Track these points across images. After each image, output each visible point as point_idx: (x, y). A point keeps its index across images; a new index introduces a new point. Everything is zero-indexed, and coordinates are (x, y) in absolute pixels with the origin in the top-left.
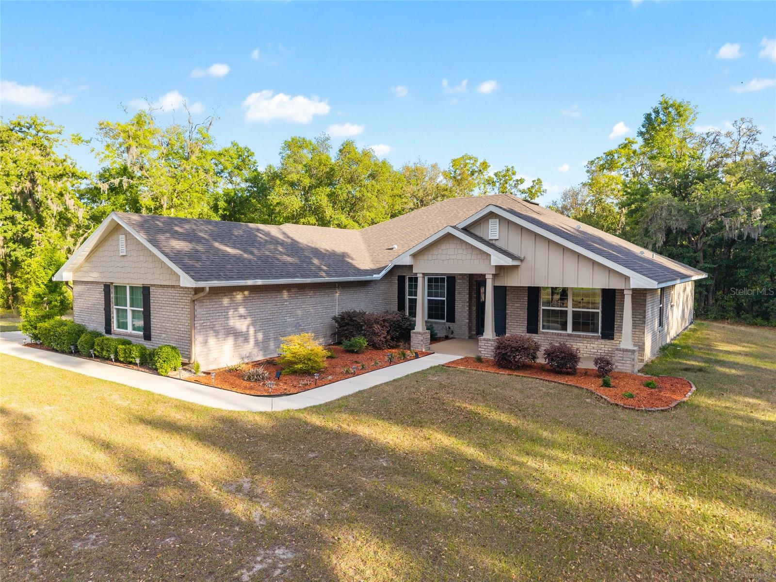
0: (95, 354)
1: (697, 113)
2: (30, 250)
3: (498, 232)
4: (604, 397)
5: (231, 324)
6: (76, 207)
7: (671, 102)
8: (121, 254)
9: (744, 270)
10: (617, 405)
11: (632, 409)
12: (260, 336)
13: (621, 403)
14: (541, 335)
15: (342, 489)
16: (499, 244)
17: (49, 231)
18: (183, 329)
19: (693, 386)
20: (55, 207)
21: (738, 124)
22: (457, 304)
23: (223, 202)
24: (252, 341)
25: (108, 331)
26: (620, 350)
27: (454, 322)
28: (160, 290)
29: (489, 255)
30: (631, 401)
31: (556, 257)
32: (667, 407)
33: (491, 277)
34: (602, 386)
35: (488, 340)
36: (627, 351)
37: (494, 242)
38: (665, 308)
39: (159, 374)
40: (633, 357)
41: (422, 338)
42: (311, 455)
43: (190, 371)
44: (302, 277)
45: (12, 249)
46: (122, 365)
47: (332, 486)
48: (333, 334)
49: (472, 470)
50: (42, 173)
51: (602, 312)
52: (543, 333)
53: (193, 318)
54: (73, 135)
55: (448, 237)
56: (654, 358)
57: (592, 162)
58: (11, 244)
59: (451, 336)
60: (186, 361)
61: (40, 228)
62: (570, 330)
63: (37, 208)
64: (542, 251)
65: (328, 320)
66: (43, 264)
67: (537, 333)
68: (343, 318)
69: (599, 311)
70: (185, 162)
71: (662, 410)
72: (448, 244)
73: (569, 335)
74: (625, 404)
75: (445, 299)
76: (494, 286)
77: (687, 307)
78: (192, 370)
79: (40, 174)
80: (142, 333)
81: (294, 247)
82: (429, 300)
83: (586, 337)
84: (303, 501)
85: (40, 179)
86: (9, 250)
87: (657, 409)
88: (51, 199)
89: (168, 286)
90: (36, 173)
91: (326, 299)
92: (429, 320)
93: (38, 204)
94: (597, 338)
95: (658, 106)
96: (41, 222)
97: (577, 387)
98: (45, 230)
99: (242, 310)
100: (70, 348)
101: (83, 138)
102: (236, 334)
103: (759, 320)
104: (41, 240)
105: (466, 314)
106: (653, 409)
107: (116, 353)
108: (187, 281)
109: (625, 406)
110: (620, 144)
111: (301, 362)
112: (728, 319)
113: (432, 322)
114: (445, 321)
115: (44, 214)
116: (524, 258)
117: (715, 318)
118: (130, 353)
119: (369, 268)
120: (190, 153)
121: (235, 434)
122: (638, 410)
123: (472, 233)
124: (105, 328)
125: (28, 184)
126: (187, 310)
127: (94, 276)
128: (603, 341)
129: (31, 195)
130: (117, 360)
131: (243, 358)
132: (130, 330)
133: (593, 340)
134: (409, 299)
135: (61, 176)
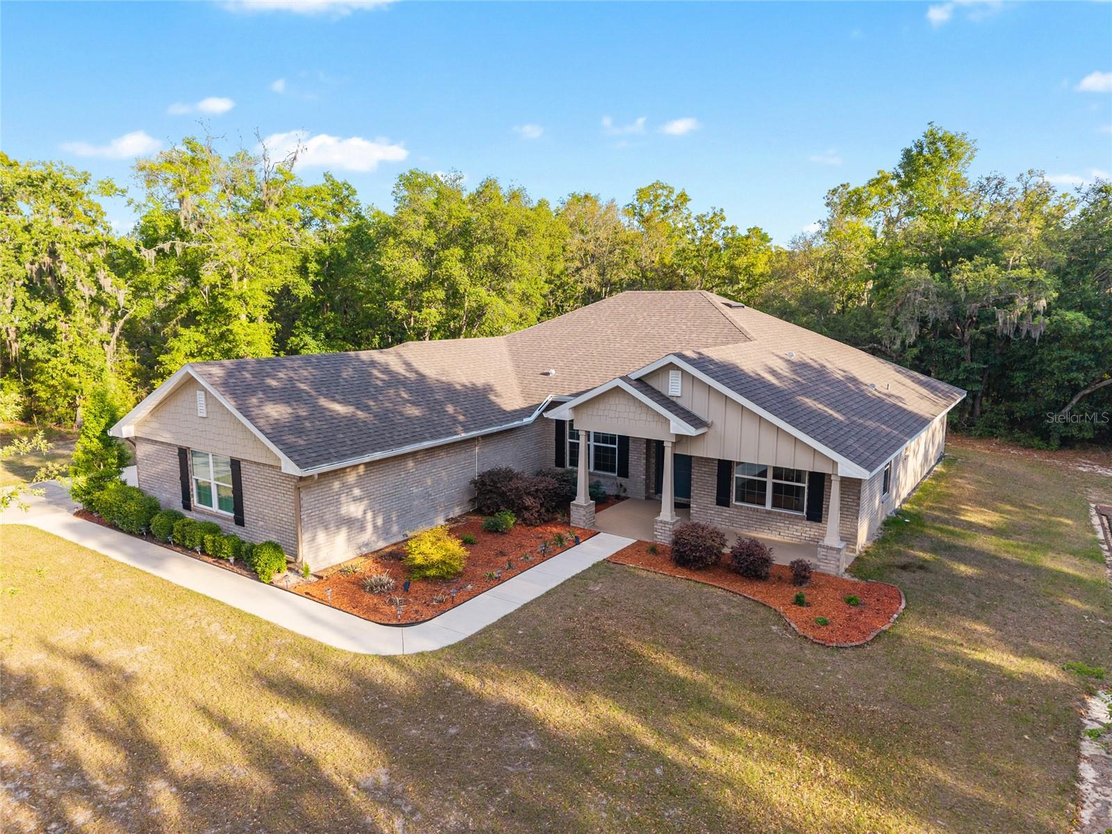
0: (174, 542)
1: (976, 150)
2: (54, 346)
3: (680, 388)
4: (793, 625)
5: (343, 512)
6: (114, 288)
7: (940, 134)
8: (200, 415)
9: (1021, 374)
10: (806, 637)
11: (822, 644)
12: (380, 522)
13: (810, 635)
14: (733, 509)
15: (487, 784)
16: (682, 403)
17: (78, 319)
18: (286, 520)
19: (903, 602)
20: (87, 289)
21: (1024, 178)
22: (631, 455)
23: (314, 264)
24: (369, 527)
25: (187, 505)
26: (823, 547)
27: (627, 477)
28: (254, 467)
29: (667, 421)
30: (824, 633)
31: (750, 427)
32: (861, 642)
33: (670, 445)
34: (795, 604)
35: (666, 523)
36: (831, 548)
37: (674, 399)
38: (893, 471)
39: (260, 580)
40: (838, 556)
41: (584, 513)
42: (453, 731)
43: (297, 572)
44: (433, 437)
45: (29, 343)
46: (210, 560)
47: (476, 781)
48: (472, 501)
49: (627, 752)
50: (65, 244)
51: (809, 488)
52: (736, 506)
53: (299, 508)
54: (102, 182)
55: (617, 390)
56: (869, 545)
57: (834, 191)
58: (26, 336)
59: (624, 495)
60: (292, 559)
61: (65, 316)
62: (768, 506)
63: (60, 289)
64: (733, 417)
65: (465, 483)
66: (93, 411)
67: (729, 507)
68: (483, 483)
69: (806, 485)
70: (261, 214)
71: (856, 646)
72: (617, 399)
73: (768, 512)
74: (814, 637)
75: (616, 446)
76: (675, 455)
77: (933, 443)
78: (300, 571)
79: (63, 246)
80: (233, 515)
81: (421, 388)
82: (595, 446)
83: (790, 516)
84: (447, 804)
85: (64, 255)
86: (24, 344)
87: (850, 644)
88: (81, 281)
89: (264, 465)
90: (57, 244)
91: (463, 456)
92: (596, 472)
93: (61, 284)
94: (801, 518)
95: (922, 139)
96: (66, 307)
97: (764, 605)
98: (73, 318)
99: (357, 492)
100: (140, 530)
101: (117, 187)
102: (351, 523)
103: (1036, 441)
104: (68, 333)
105: (642, 469)
106: (845, 645)
107: (203, 544)
108: (289, 467)
109: (815, 640)
110: (870, 178)
111: (433, 565)
112: (997, 437)
113: (599, 476)
114: (616, 475)
115: (70, 297)
116: (712, 422)
117: (980, 435)
118: (221, 546)
119: (518, 408)
120: (267, 202)
121: (365, 696)
122: (829, 647)
123: (648, 386)
124: (183, 502)
125: (47, 260)
126: (291, 496)
127: (166, 437)
128: (808, 523)
129: (51, 272)
130: (203, 552)
131: (360, 548)
132: (215, 508)
133: (797, 521)
134: (570, 442)
135: (92, 245)
